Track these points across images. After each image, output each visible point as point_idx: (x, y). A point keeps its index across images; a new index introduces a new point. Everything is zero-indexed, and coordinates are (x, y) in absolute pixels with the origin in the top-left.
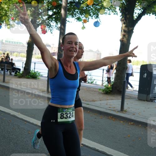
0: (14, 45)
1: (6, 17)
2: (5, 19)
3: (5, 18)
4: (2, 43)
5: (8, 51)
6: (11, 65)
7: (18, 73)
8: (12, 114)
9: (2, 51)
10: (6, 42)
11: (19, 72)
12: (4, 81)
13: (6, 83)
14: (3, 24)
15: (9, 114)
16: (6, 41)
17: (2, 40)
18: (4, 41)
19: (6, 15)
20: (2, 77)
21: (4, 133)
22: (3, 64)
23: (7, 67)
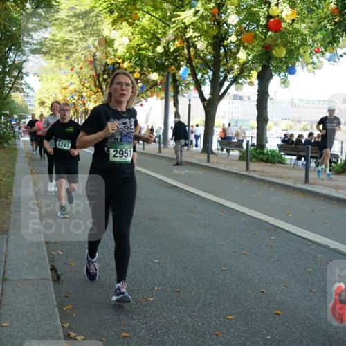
0: (317, 108)
1: (306, 47)
2: (305, 52)
3: (305, 50)
4: (293, 104)
5: (305, 121)
6: (317, 148)
7: (333, 164)
8: (332, 247)
9: (292, 121)
10: (300, 102)
11: (336, 163)
12: (307, 181)
13: (311, 184)
14: (297, 64)
15: (327, 247)
16: (299, 100)
17: (293, 99)
18: (296, 101)
19: (304, 43)
20: (303, 174)
21: (323, 284)
22: (300, 147)
23: (312, 152)
